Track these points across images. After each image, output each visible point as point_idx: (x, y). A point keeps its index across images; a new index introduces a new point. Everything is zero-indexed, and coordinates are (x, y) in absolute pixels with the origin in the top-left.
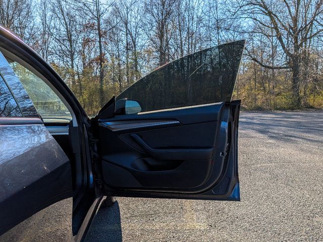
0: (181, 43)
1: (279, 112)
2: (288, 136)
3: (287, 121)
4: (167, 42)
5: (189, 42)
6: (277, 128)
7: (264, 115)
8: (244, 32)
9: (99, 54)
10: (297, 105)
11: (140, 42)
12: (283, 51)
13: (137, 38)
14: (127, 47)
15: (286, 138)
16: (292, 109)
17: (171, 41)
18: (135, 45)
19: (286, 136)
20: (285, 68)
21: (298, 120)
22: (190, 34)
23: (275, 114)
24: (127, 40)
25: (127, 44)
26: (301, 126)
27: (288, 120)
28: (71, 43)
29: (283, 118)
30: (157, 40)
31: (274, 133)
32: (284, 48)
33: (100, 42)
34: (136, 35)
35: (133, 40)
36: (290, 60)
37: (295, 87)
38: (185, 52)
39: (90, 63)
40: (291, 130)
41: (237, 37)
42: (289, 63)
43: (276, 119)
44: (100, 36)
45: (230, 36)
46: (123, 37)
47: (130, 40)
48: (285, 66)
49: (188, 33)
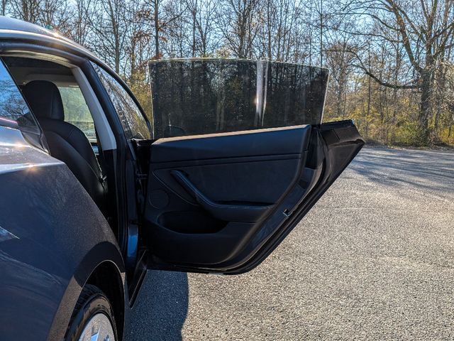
0: (270, 44)
1: (397, 148)
2: (393, 179)
3: (402, 161)
4: (250, 40)
5: (279, 45)
6: (384, 168)
7: (374, 152)
8: (359, 33)
9: (154, 54)
10: (424, 140)
11: (212, 39)
12: (409, 64)
13: (208, 34)
14: (193, 47)
15: (390, 182)
16: (416, 146)
17: (256, 41)
18: (205, 44)
19: (391, 179)
20: (411, 87)
21: (418, 161)
22: (283, 33)
23: (390, 151)
24: (194, 35)
25: (194, 42)
26: (417, 168)
27: (405, 159)
28: (116, 37)
29: (399, 157)
30: (236, 39)
31: (378, 175)
32: (412, 59)
33: (157, 37)
34: (206, 29)
35: (202, 36)
36: (418, 77)
37: (423, 115)
38: (274, 58)
39: (141, 66)
40: (401, 173)
41: (348, 39)
42: (416, 81)
43: (388, 157)
44: (158, 29)
45: (340, 37)
46: (189, 32)
47: (198, 36)
48: (411, 84)
49: (279, 31)
